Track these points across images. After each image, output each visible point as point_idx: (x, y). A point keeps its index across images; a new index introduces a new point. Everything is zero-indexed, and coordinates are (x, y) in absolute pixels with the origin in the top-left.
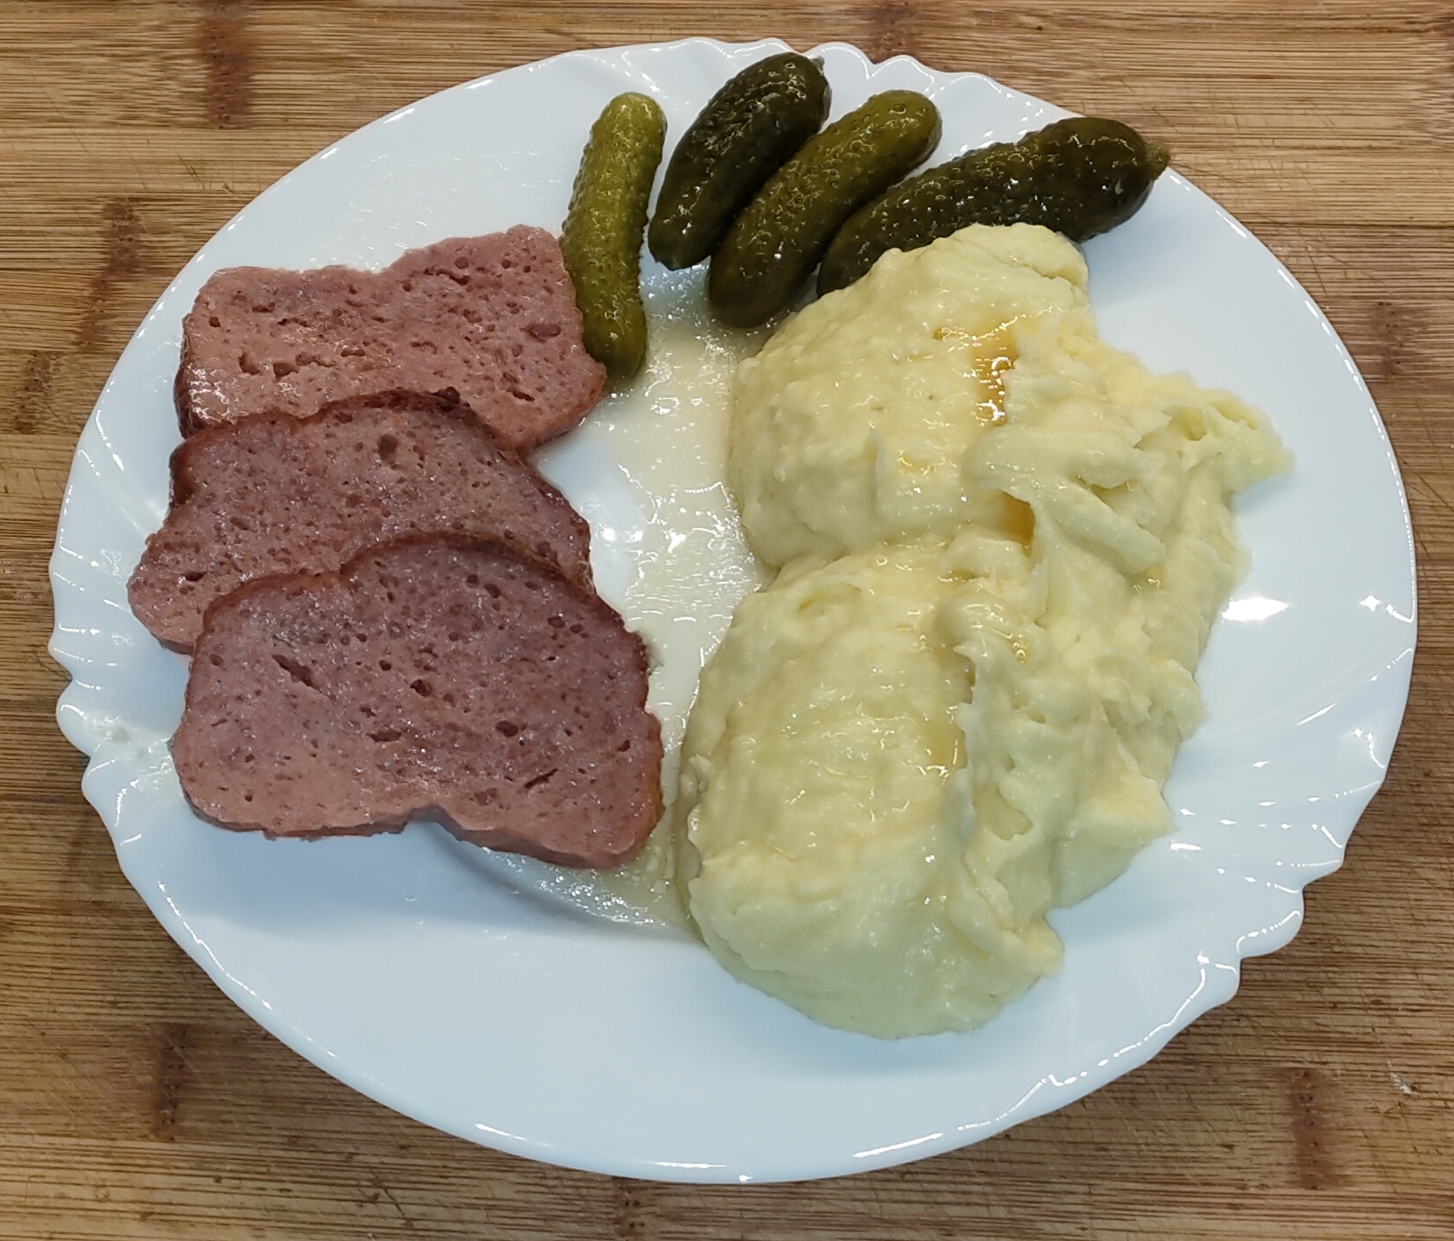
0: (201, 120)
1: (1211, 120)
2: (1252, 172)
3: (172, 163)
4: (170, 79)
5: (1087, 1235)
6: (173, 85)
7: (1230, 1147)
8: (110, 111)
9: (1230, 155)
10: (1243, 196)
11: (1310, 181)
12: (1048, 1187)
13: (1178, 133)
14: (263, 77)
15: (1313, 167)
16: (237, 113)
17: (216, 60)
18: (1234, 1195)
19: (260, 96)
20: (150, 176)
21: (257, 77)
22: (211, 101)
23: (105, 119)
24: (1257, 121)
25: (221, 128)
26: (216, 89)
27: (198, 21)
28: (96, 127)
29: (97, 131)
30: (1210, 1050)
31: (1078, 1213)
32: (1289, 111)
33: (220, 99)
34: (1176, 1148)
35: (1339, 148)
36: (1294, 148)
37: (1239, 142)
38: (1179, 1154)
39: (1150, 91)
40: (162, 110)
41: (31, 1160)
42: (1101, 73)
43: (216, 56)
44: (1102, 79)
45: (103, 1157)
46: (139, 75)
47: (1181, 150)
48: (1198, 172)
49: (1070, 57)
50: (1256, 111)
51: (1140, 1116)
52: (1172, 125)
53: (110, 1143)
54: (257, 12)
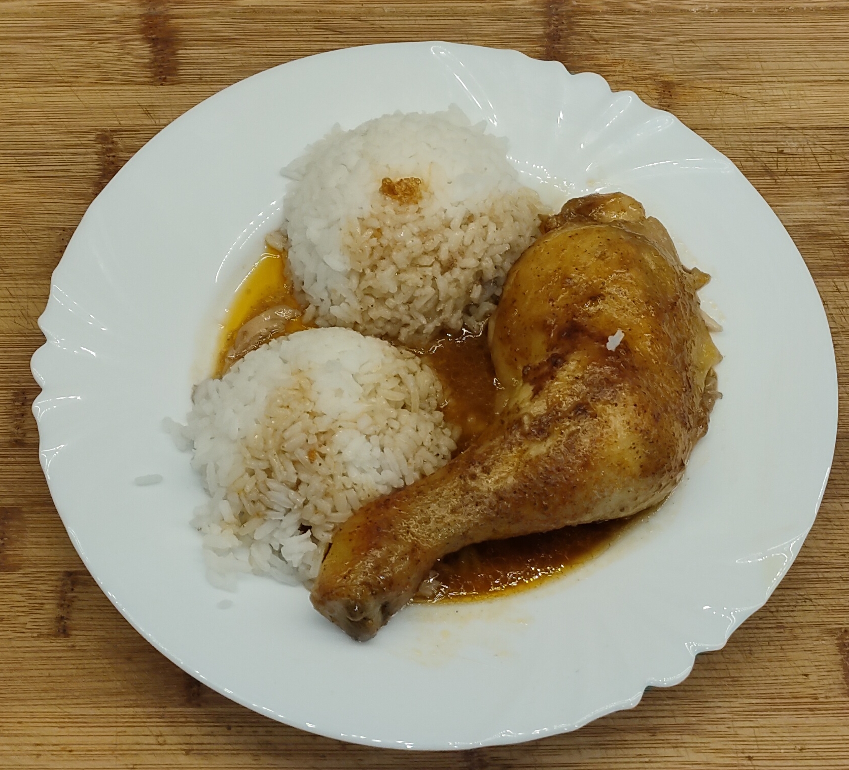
0: (149, 80)
1: (746, 66)
2: (774, 97)
3: (134, 107)
4: (128, 54)
6: (130, 58)
7: (806, 675)
8: (93, 75)
9: (760, 87)
10: (768, 112)
11: (808, 102)
12: (707, 705)
13: (729, 74)
14: (183, 52)
15: (808, 93)
16: (169, 75)
17: (154, 42)
18: (811, 703)
19: (182, 64)
20: (121, 116)
21: (180, 52)
22: (154, 67)
23: (90, 80)
24: (772, 65)
25: (162, 84)
26: (155, 60)
27: (141, 16)
29: (86, 88)
30: (790, 620)
31: (725, 718)
32: (792, 60)
33: (160, 66)
34: (776, 678)
35: (822, 81)
36: (795, 82)
37: (764, 79)
38: (779, 681)
39: (711, 49)
40: (124, 74)
41: (117, 722)
42: (681, 38)
43: (153, 39)
44: (682, 42)
45: (159, 718)
46: (108, 52)
47: (732, 85)
48: (743, 99)
49: (663, 29)
50: (773, 60)
51: (755, 660)
52: (724, 70)
53: (162, 710)
54: (175, 10)
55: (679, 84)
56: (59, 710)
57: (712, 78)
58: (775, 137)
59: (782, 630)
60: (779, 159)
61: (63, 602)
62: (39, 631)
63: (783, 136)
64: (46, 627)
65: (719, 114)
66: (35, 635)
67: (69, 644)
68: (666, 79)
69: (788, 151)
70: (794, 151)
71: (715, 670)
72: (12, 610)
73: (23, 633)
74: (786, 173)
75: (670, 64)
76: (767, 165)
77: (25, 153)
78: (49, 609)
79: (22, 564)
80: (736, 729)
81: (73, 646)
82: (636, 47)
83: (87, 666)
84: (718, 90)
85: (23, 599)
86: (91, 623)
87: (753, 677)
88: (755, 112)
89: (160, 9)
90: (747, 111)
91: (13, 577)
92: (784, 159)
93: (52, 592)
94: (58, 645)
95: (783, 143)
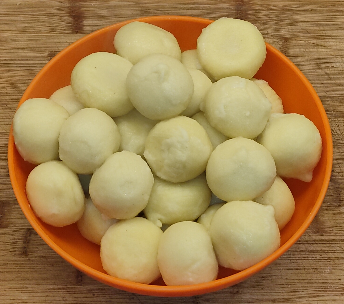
0: (71, 32)
1: (319, 32)
2: (330, 45)
3: (65, 42)
5: (308, 302)
6: (63, 23)
7: (340, 279)
8: (48, 29)
9: (324, 41)
10: (328, 51)
11: (343, 47)
12: (297, 291)
13: (311, 35)
14: (86, 21)
16: (80, 30)
17: (74, 17)
19: (85, 26)
20: (59, 46)
21: (84, 21)
22: (73, 27)
23: (47, 31)
24: (330, 32)
25: (76, 34)
26: (74, 24)
27: (68, 7)
28: (44, 34)
29: (45, 35)
30: (334, 256)
31: (305, 296)
32: (337, 30)
33: (76, 27)
36: (339, 39)
37: (326, 38)
38: (328, 282)
39: (304, 25)
40: (61, 29)
41: (46, 291)
42: (292, 21)
43: (73, 16)
44: (292, 22)
45: (64, 290)
46: (55, 21)
47: (312, 39)
48: (317, 45)
49: (284, 17)
50: (330, 30)
51: (318, 272)
52: (310, 33)
53: (66, 286)
54: (83, 5)
55: (290, 39)
56: (22, 285)
57: (304, 37)
58: (330, 60)
59: (330, 261)
60: (332, 70)
61: (26, 241)
62: (15, 252)
63: (333, 60)
64: (18, 251)
65: (307, 51)
66: (14, 254)
67: (27, 258)
68: (285, 37)
69: (336, 66)
70: (338, 66)
71: (301, 276)
72: (4, 244)
73: (8, 253)
74: (335, 75)
75: (287, 31)
76: (327, 71)
77: (18, 60)
78: (20, 244)
79: (9, 225)
80: (310, 301)
81: (29, 259)
82: (273, 24)
83: (34, 268)
84: (307, 41)
85: (9, 239)
86: (37, 250)
87: (317, 279)
88: (322, 51)
89: (77, 4)
90: (319, 50)
91: (5, 230)
92: (334, 70)
93: (21, 236)
94: (23, 258)
95: (333, 63)
